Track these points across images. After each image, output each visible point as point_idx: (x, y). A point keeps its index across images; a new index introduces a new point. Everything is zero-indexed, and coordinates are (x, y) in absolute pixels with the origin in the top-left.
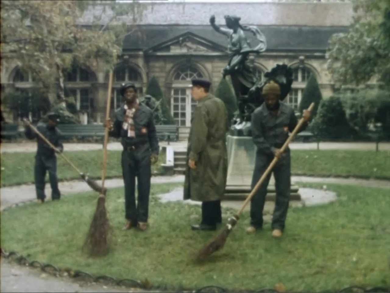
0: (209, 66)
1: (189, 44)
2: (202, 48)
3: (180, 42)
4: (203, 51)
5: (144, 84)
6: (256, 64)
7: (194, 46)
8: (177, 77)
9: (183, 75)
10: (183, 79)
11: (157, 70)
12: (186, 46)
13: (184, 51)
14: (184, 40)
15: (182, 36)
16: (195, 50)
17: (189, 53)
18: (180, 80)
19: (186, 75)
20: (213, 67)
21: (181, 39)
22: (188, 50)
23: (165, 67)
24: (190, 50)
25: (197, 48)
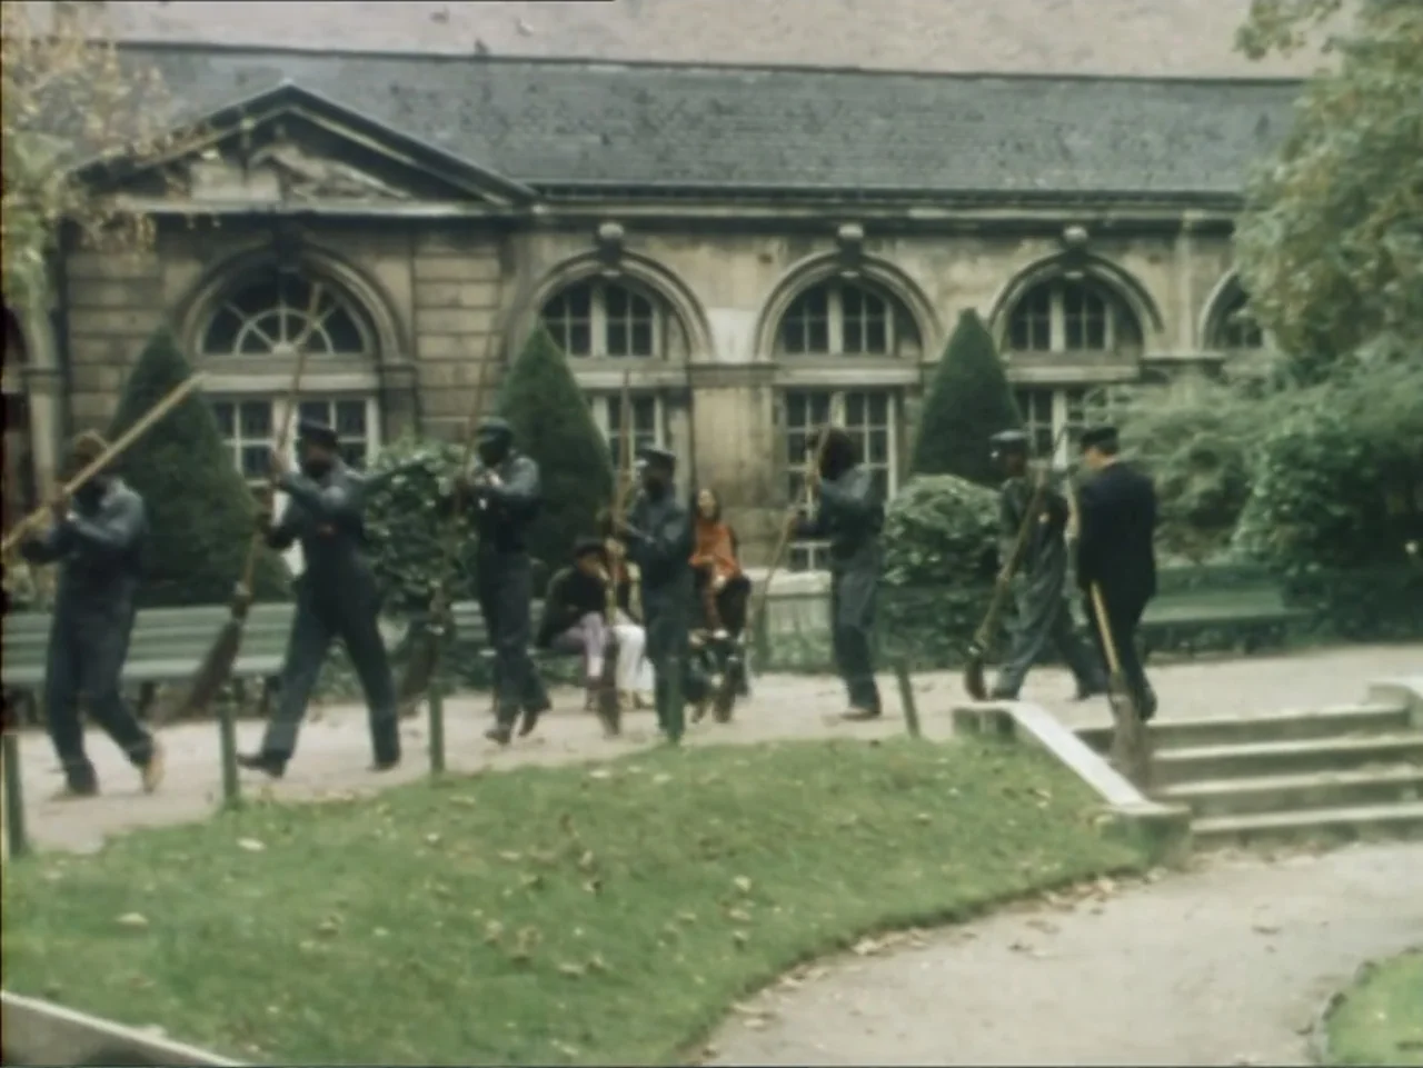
0: (394, 274)
1: (289, 156)
2: (357, 175)
3: (246, 143)
4: (366, 195)
5: (35, 372)
6: (630, 265)
7: (316, 168)
8: (221, 337)
9: (250, 325)
10: (253, 344)
11: (115, 295)
12: (271, 163)
13: (262, 193)
14: (264, 135)
15: (255, 107)
16: (323, 192)
17: (294, 207)
18: (237, 353)
19: (271, 327)
20: (415, 281)
21: (248, 124)
22: (285, 189)
23: (158, 282)
24: (297, 190)
25: (335, 177)
